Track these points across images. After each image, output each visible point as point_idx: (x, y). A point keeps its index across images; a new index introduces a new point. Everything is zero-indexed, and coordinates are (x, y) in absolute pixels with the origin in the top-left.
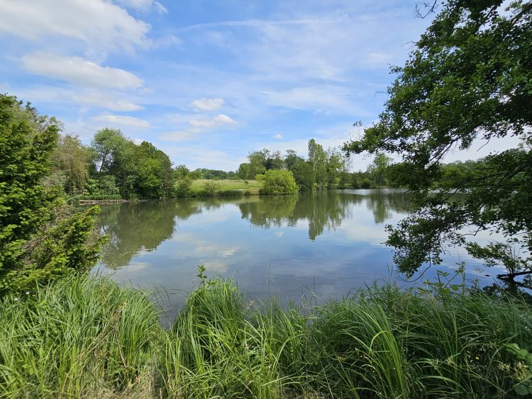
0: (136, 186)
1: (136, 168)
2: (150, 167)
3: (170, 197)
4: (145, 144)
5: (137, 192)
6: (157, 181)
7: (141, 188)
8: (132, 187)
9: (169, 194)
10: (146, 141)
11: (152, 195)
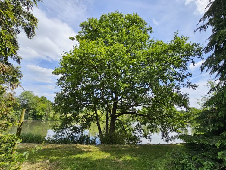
0: (33, 114)
1: (35, 107)
2: (41, 107)
3: (47, 120)
4: (42, 97)
5: (33, 117)
6: (43, 113)
7: (35, 116)
8: (31, 115)
9: (47, 119)
10: (43, 96)
11: (39, 118)
